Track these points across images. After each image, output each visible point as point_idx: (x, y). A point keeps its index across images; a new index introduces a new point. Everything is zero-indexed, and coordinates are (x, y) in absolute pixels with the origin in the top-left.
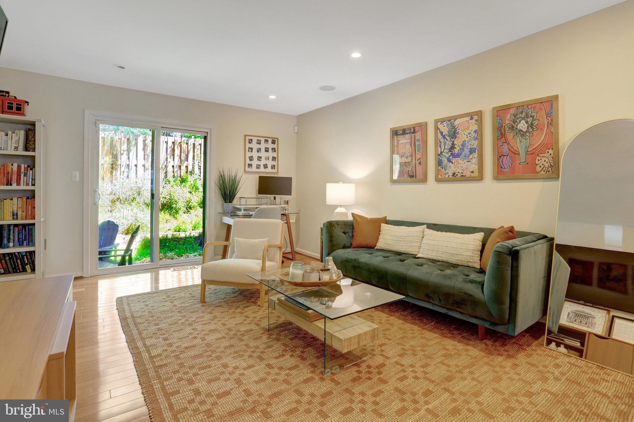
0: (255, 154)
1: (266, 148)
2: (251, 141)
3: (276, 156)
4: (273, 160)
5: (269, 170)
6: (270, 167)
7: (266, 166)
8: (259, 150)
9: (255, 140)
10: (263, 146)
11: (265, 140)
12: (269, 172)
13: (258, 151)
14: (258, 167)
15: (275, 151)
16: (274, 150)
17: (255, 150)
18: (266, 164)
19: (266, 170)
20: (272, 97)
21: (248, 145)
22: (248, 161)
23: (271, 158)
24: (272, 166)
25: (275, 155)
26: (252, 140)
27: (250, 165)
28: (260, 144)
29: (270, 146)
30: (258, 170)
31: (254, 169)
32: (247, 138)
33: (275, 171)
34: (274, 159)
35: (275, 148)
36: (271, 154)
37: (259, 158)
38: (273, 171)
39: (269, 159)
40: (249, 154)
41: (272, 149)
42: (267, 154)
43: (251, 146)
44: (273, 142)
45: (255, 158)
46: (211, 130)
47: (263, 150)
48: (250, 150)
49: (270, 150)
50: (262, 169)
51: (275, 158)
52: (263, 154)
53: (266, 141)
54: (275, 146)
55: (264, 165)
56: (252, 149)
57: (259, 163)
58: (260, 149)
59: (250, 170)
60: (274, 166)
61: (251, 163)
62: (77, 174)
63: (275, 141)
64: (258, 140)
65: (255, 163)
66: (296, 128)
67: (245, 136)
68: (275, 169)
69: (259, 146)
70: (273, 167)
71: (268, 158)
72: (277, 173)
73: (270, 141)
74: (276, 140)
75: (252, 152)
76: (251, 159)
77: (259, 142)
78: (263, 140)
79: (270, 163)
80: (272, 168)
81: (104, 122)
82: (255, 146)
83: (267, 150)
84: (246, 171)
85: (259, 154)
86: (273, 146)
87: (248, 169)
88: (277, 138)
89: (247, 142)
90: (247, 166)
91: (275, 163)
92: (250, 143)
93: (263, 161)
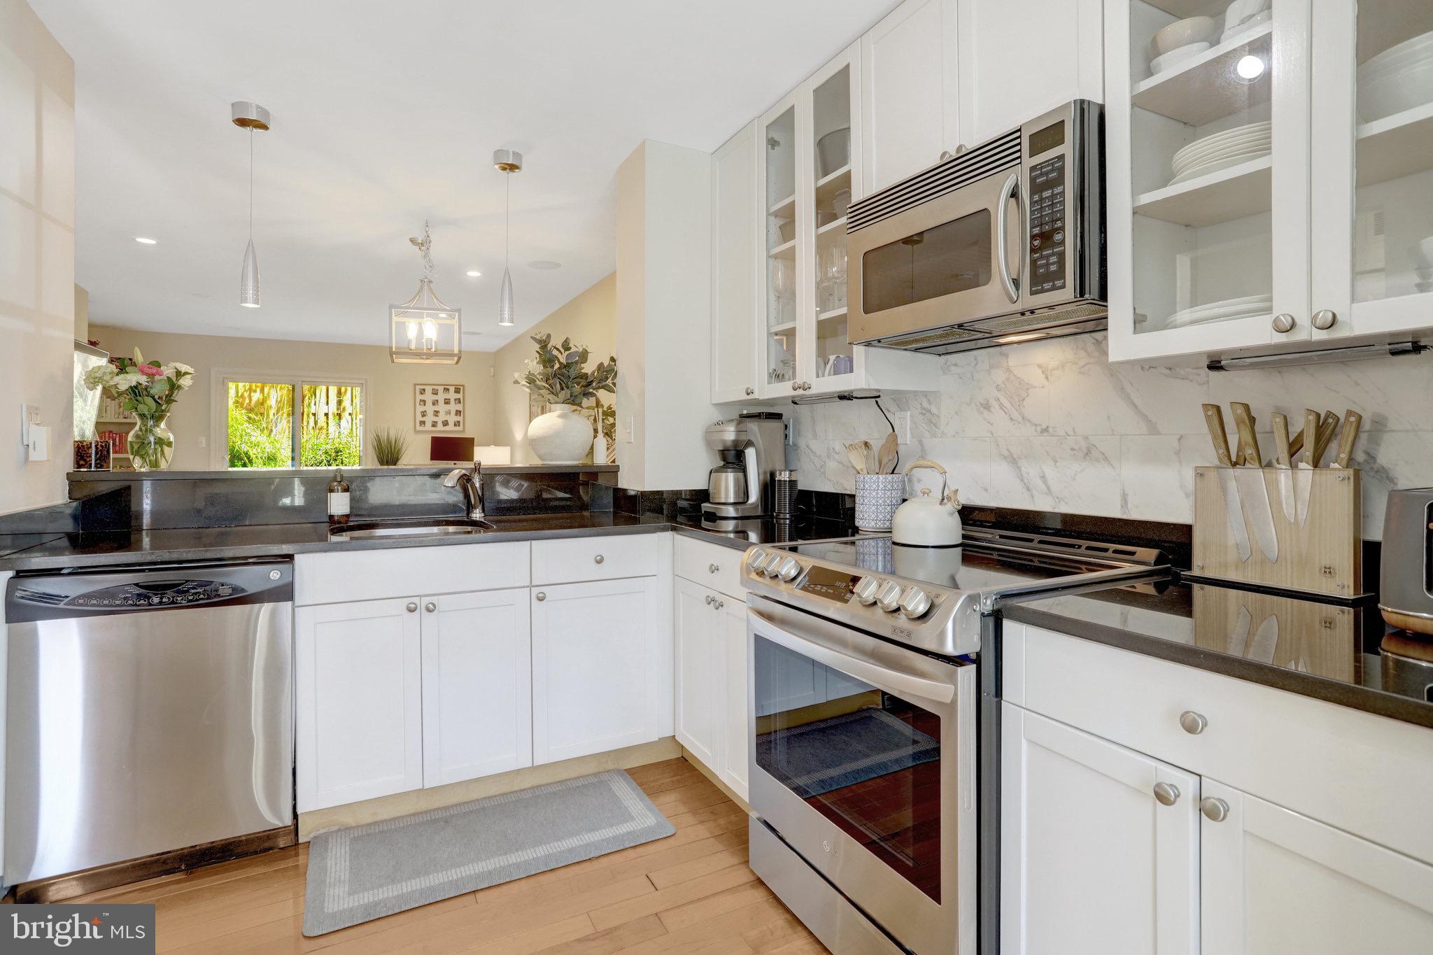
0: (430, 408)
1: (445, 399)
2: (423, 392)
3: (461, 409)
4: (456, 415)
5: (451, 427)
6: (451, 423)
7: (445, 423)
8: (435, 403)
9: (429, 389)
10: (441, 396)
11: (445, 388)
12: (451, 432)
13: (434, 404)
14: (434, 424)
15: (460, 402)
16: (458, 401)
17: (429, 403)
18: (447, 421)
19: (446, 428)
21: (419, 397)
22: (419, 418)
23: (453, 413)
24: (455, 423)
25: (460, 407)
26: (424, 390)
27: (424, 423)
28: (437, 394)
29: (452, 395)
30: (434, 429)
31: (428, 426)
32: (418, 387)
33: (461, 428)
34: (458, 413)
35: (459, 399)
36: (453, 407)
37: (436, 413)
38: (457, 428)
40: (420, 409)
41: (455, 400)
42: (447, 407)
43: (423, 397)
44: (457, 391)
45: (430, 413)
46: (366, 380)
47: (441, 402)
48: (422, 403)
49: (452, 401)
50: (440, 427)
51: (460, 412)
52: (442, 407)
53: (447, 390)
54: (460, 396)
55: (443, 422)
56: (424, 401)
57: (436, 419)
58: (437, 401)
59: (422, 428)
60: (459, 422)
61: (423, 419)
63: (460, 389)
64: (433, 389)
65: (430, 419)
66: (492, 370)
67: (415, 385)
68: (459, 426)
69: (435, 397)
70: (457, 424)
71: (449, 413)
72: (464, 431)
73: (452, 389)
74: (462, 387)
75: (425, 405)
76: (424, 414)
77: (435, 392)
78: (441, 389)
79: (452, 419)
80: (455, 425)
81: (232, 380)
82: (429, 397)
83: (447, 402)
84: (416, 432)
85: (436, 408)
86: (458, 396)
87: (419, 428)
88: (463, 386)
89: (418, 392)
90: (418, 424)
91: (460, 419)
92: (422, 394)
93: (442, 417)
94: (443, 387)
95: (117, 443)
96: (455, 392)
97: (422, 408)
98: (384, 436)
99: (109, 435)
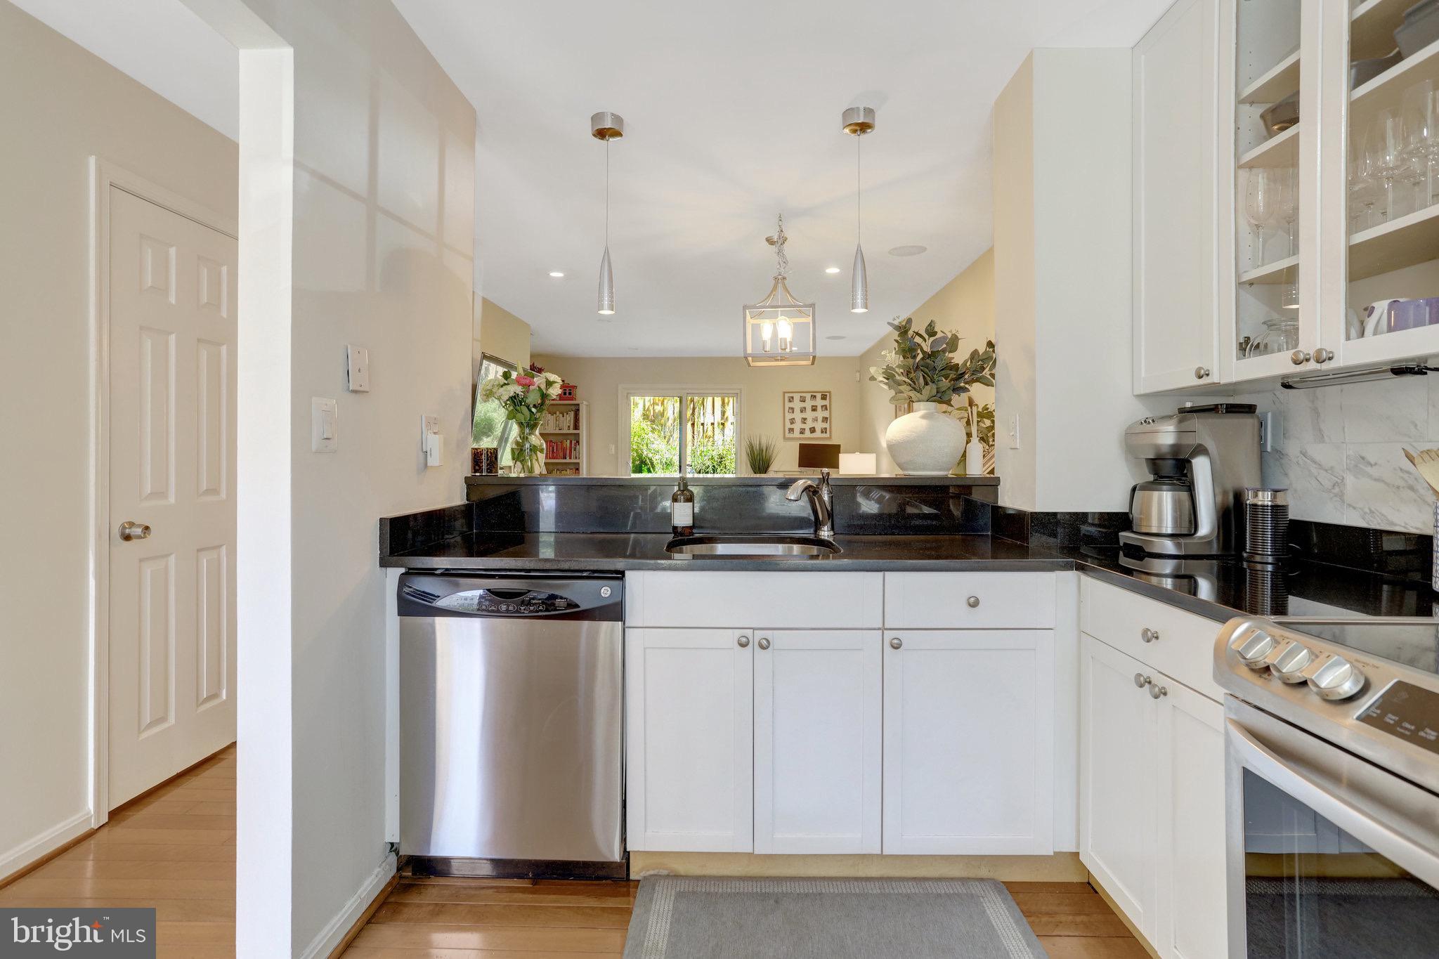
0: (798, 416)
1: (812, 406)
3: (828, 416)
4: (823, 421)
5: (818, 434)
6: (818, 430)
7: (813, 430)
8: (803, 410)
9: (797, 397)
10: (809, 404)
11: (811, 396)
12: (818, 438)
13: (802, 412)
14: (803, 431)
16: (825, 408)
17: (797, 410)
18: (814, 428)
19: (814, 435)
21: (788, 405)
22: (788, 425)
23: (820, 419)
24: (822, 430)
25: (826, 414)
26: (792, 398)
27: (791, 430)
29: (819, 402)
30: (802, 436)
31: (797, 434)
32: (787, 395)
33: (827, 435)
34: (825, 420)
35: (826, 406)
36: (820, 414)
37: (804, 420)
38: (824, 435)
39: (817, 420)
40: (789, 416)
41: (822, 406)
42: (815, 414)
43: (791, 405)
44: (824, 398)
45: (798, 420)
46: (741, 390)
47: (809, 409)
48: (791, 411)
49: (819, 408)
50: (808, 434)
51: (827, 418)
52: (809, 415)
53: (814, 397)
54: (826, 403)
55: (810, 429)
56: (793, 409)
57: (803, 426)
58: (805, 408)
59: (791, 435)
60: (826, 429)
61: (792, 426)
62: (613, 447)
63: (826, 395)
64: (801, 397)
65: (798, 426)
66: (858, 374)
67: (784, 393)
68: (826, 433)
69: (803, 405)
70: (824, 431)
71: (815, 420)
72: (830, 438)
73: (819, 396)
74: (828, 394)
75: (793, 412)
76: (792, 421)
77: (803, 400)
78: (808, 396)
79: (819, 425)
80: (822, 432)
81: (634, 395)
82: (797, 405)
83: (814, 409)
84: (786, 439)
85: (804, 415)
86: (824, 403)
87: (788, 435)
88: (830, 392)
89: (786, 400)
90: (787, 431)
91: (826, 425)
92: (790, 402)
93: (810, 424)
94: (809, 395)
95: (555, 451)
96: (822, 399)
97: (791, 416)
98: (756, 443)
99: (550, 443)
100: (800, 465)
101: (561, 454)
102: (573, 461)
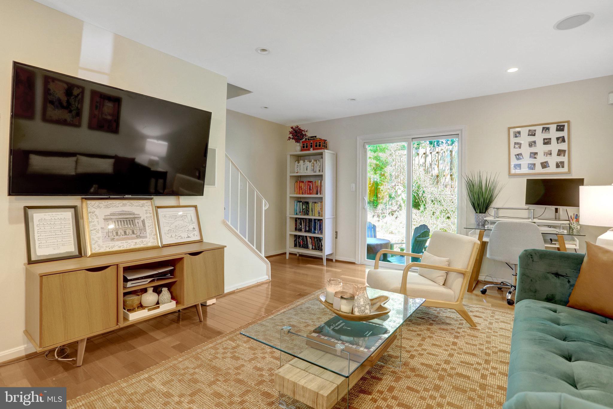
0: (526, 151)
1: (544, 139)
2: (517, 134)
3: (566, 148)
4: (559, 155)
5: (552, 169)
8: (532, 144)
9: (524, 132)
10: (539, 137)
11: (543, 128)
12: (552, 173)
13: (530, 146)
14: (532, 166)
15: (563, 141)
16: (561, 140)
17: (525, 145)
18: (546, 162)
19: (546, 170)
20: (513, 70)
21: (513, 140)
22: (514, 161)
23: (555, 153)
25: (563, 147)
26: (519, 133)
27: (519, 166)
28: (534, 135)
29: (553, 134)
30: (530, 171)
31: (524, 170)
32: (513, 130)
33: (566, 169)
34: (562, 152)
35: (563, 137)
36: (555, 147)
37: (534, 155)
38: (560, 170)
39: (551, 154)
40: (514, 151)
41: (558, 139)
42: (547, 148)
43: (518, 140)
44: (560, 128)
45: (526, 155)
46: (461, 130)
47: (540, 142)
48: (517, 146)
49: (554, 141)
50: (539, 169)
51: (564, 151)
52: (541, 149)
54: (563, 134)
55: (542, 164)
56: (520, 144)
57: (533, 161)
58: (535, 142)
59: (518, 172)
60: (562, 163)
61: (518, 162)
62: (354, 186)
63: (564, 126)
64: (529, 131)
65: (526, 161)
67: (509, 128)
68: (563, 167)
69: (532, 139)
71: (549, 154)
72: (568, 172)
73: (553, 128)
74: (566, 124)
75: (520, 147)
76: (519, 157)
77: (532, 133)
78: (539, 129)
79: (553, 160)
81: (370, 143)
82: (525, 139)
83: (547, 142)
84: (510, 175)
85: (533, 150)
86: (560, 134)
87: (513, 171)
88: (568, 122)
89: (512, 135)
90: (513, 167)
92: (516, 137)
93: (541, 158)
94: (541, 127)
95: (311, 189)
96: (558, 130)
97: (517, 152)
98: (476, 180)
99: (308, 183)
100: (528, 203)
101: (315, 191)
102: (319, 196)
